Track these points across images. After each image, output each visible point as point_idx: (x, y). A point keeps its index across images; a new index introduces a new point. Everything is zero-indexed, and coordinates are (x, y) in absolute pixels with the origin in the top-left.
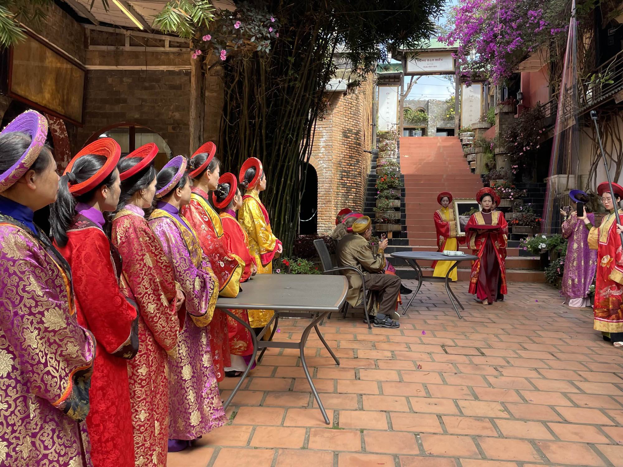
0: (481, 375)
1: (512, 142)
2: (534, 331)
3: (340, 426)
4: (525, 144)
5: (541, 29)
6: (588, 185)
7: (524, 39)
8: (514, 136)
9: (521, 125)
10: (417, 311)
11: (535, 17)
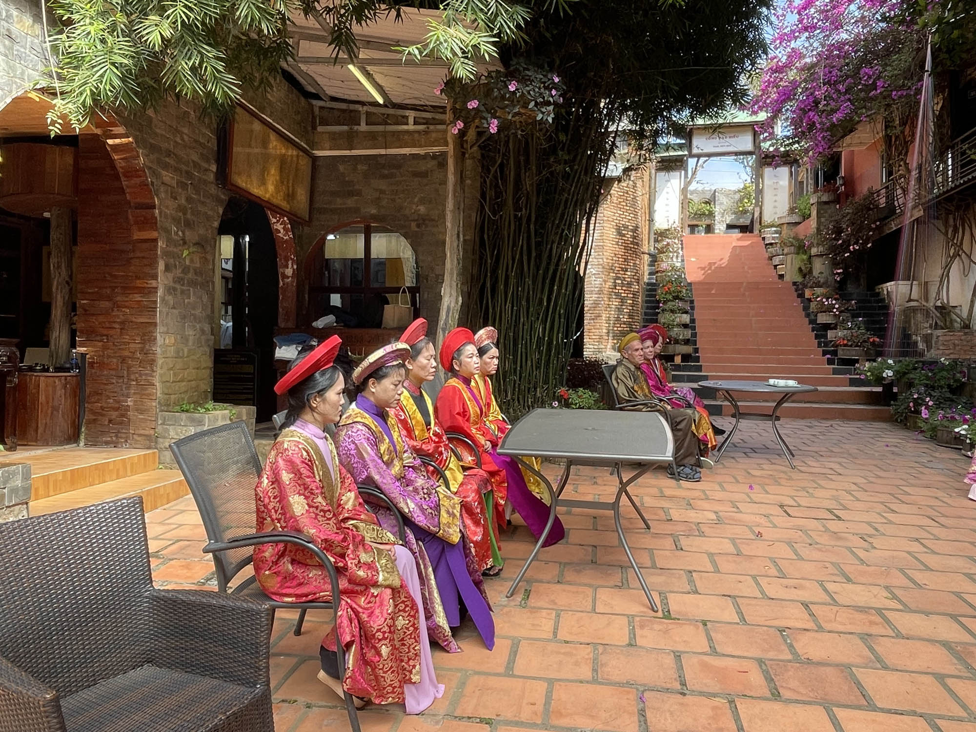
0: (846, 548)
1: (835, 239)
2: (897, 486)
3: (672, 615)
4: (852, 242)
5: (878, 91)
6: (938, 293)
7: (855, 105)
8: (838, 231)
9: (848, 217)
10: (733, 458)
11: (869, 77)
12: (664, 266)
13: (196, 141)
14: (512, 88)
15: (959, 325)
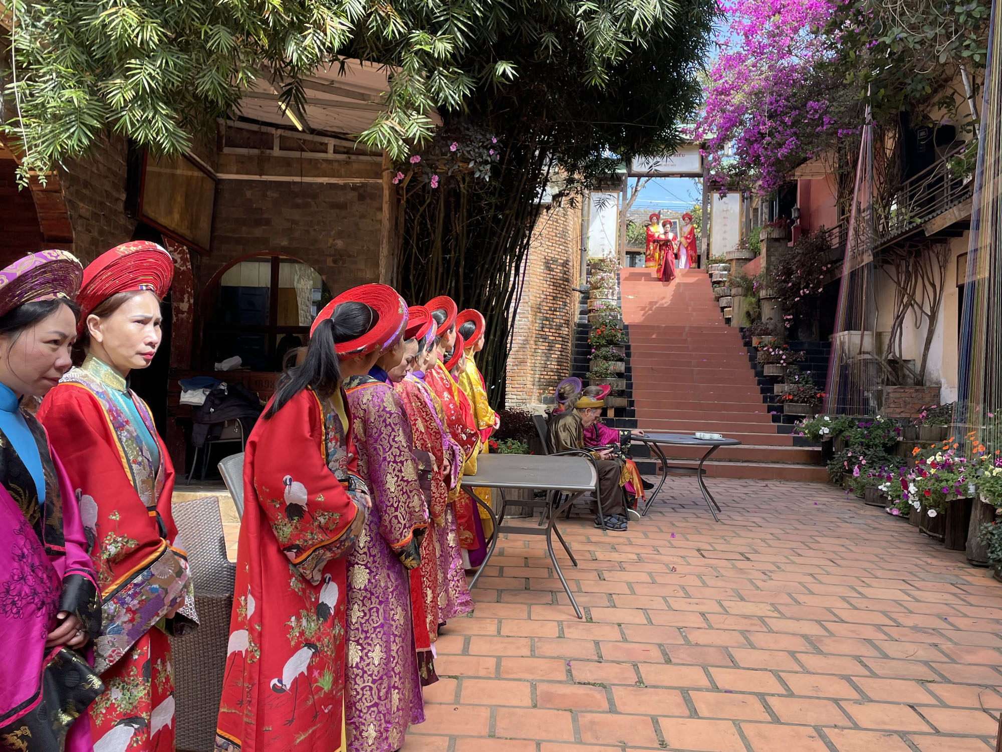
0: (747, 579)
1: (784, 281)
2: (811, 537)
3: (594, 620)
4: (802, 286)
5: (825, 127)
6: (890, 346)
7: (800, 140)
8: (788, 272)
9: (798, 258)
10: (661, 512)
11: (816, 111)
12: (597, 304)
13: (109, 169)
14: (453, 149)
15: (912, 381)
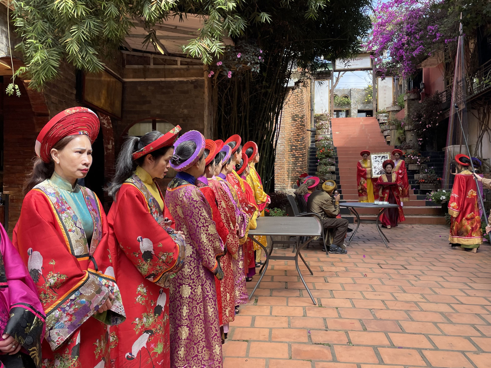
0: (406, 280)
1: (418, 121)
3: (323, 306)
4: (427, 123)
5: (437, 39)
6: (476, 152)
7: (425, 47)
9: (424, 108)
11: (433, 31)
12: (320, 137)
15: (488, 170)
